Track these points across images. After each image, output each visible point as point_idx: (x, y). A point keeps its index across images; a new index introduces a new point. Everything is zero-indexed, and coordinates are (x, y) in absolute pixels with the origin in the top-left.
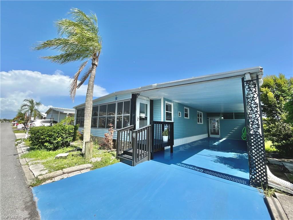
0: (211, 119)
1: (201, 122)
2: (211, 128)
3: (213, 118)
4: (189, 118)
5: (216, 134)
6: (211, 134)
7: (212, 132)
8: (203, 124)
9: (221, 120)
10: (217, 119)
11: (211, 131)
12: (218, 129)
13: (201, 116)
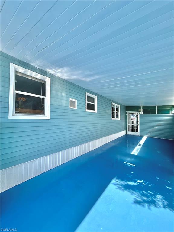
0: (130, 114)
1: (117, 117)
2: (129, 124)
3: (132, 113)
4: (96, 112)
5: (135, 132)
6: (129, 131)
7: (131, 129)
8: (119, 119)
9: (141, 115)
10: (136, 114)
11: (129, 127)
12: (138, 126)
13: (117, 110)
